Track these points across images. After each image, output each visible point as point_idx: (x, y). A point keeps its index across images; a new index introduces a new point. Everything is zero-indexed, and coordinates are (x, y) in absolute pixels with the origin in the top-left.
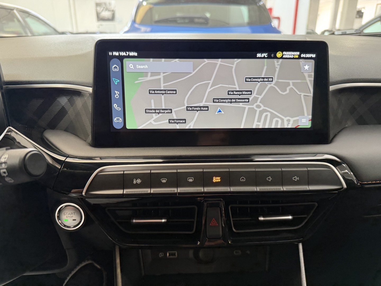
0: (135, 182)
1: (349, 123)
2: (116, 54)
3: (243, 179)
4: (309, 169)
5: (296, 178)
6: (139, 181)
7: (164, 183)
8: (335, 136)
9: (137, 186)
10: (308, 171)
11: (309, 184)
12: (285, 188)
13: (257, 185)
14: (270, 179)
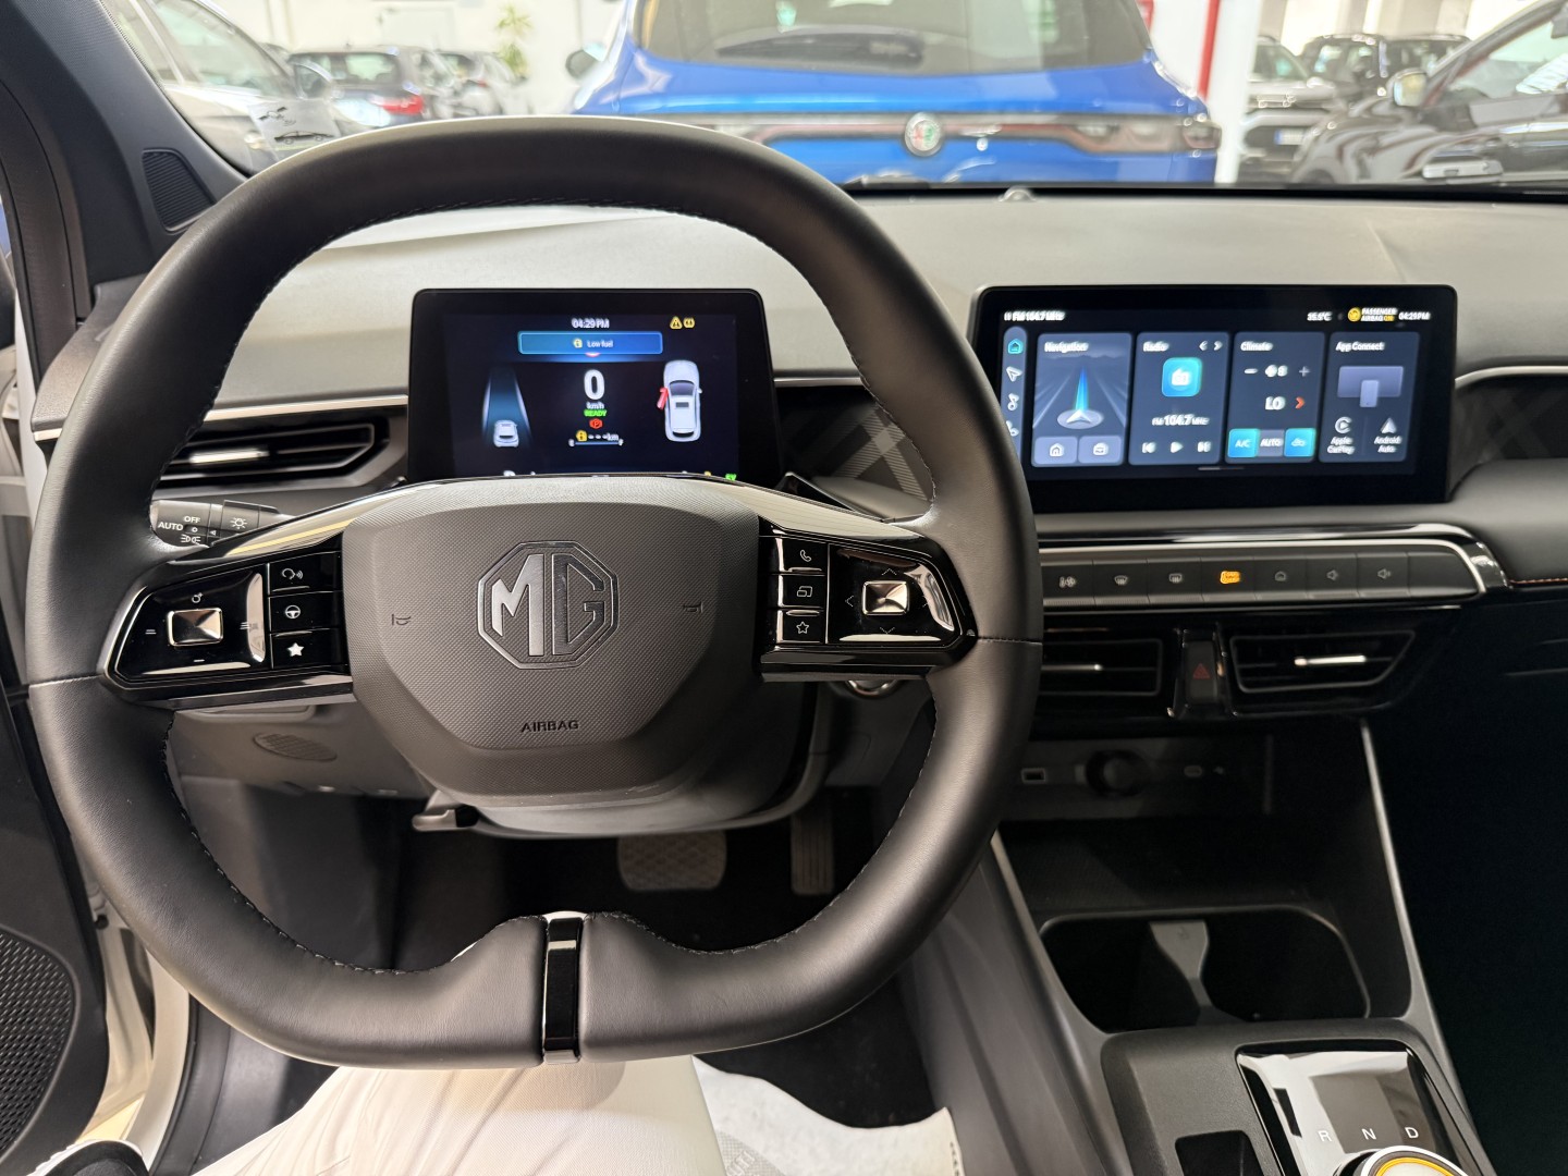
0: (1063, 583)
1: (1486, 456)
2: (1019, 316)
3: (1281, 577)
4: (1411, 554)
5: (1385, 574)
6: (1071, 582)
7: (1121, 586)
8: (1458, 485)
9: (1067, 592)
10: (1409, 558)
11: (1410, 584)
12: (1363, 594)
13: (1308, 587)
14: (1333, 575)
